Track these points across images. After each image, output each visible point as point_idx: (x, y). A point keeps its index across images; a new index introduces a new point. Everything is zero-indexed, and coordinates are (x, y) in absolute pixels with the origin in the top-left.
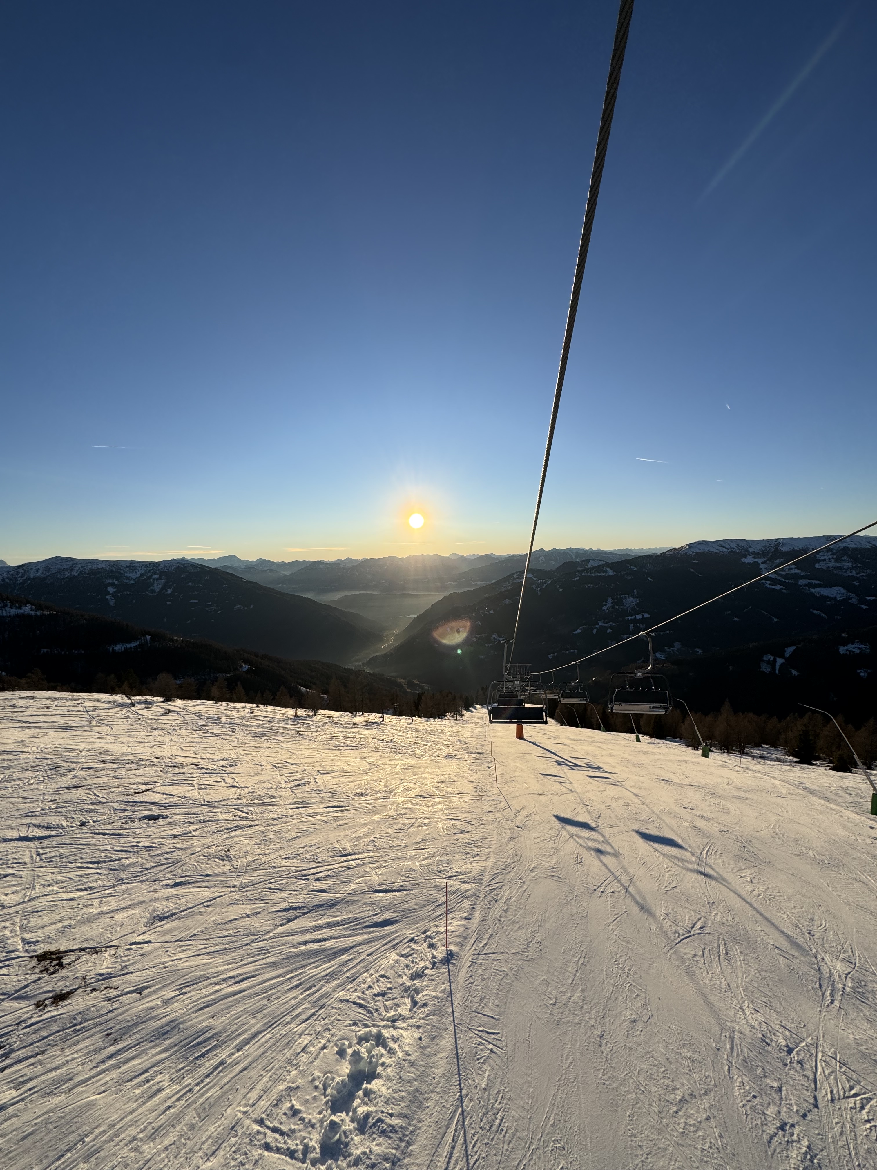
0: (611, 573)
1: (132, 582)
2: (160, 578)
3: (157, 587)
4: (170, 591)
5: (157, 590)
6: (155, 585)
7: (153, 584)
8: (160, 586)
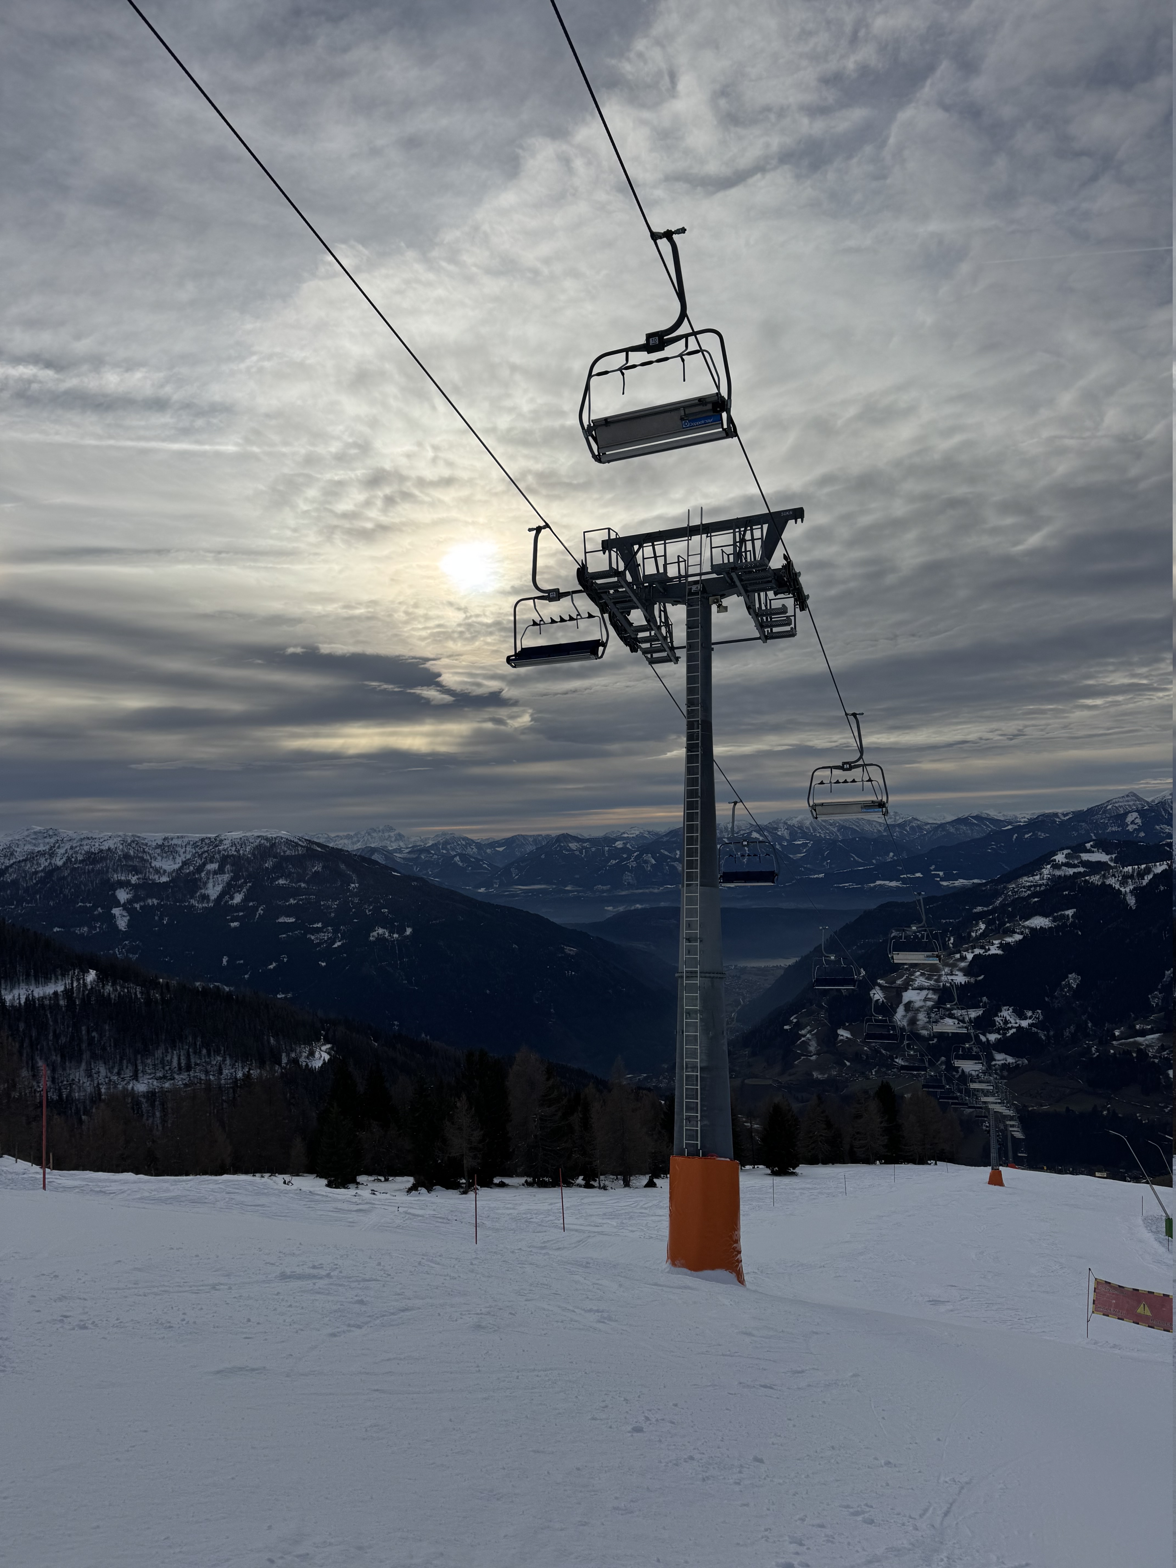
1: (164, 879)
2: (221, 871)
3: (213, 890)
4: (238, 898)
5: (214, 896)
6: (210, 885)
7: (205, 883)
8: (220, 888)
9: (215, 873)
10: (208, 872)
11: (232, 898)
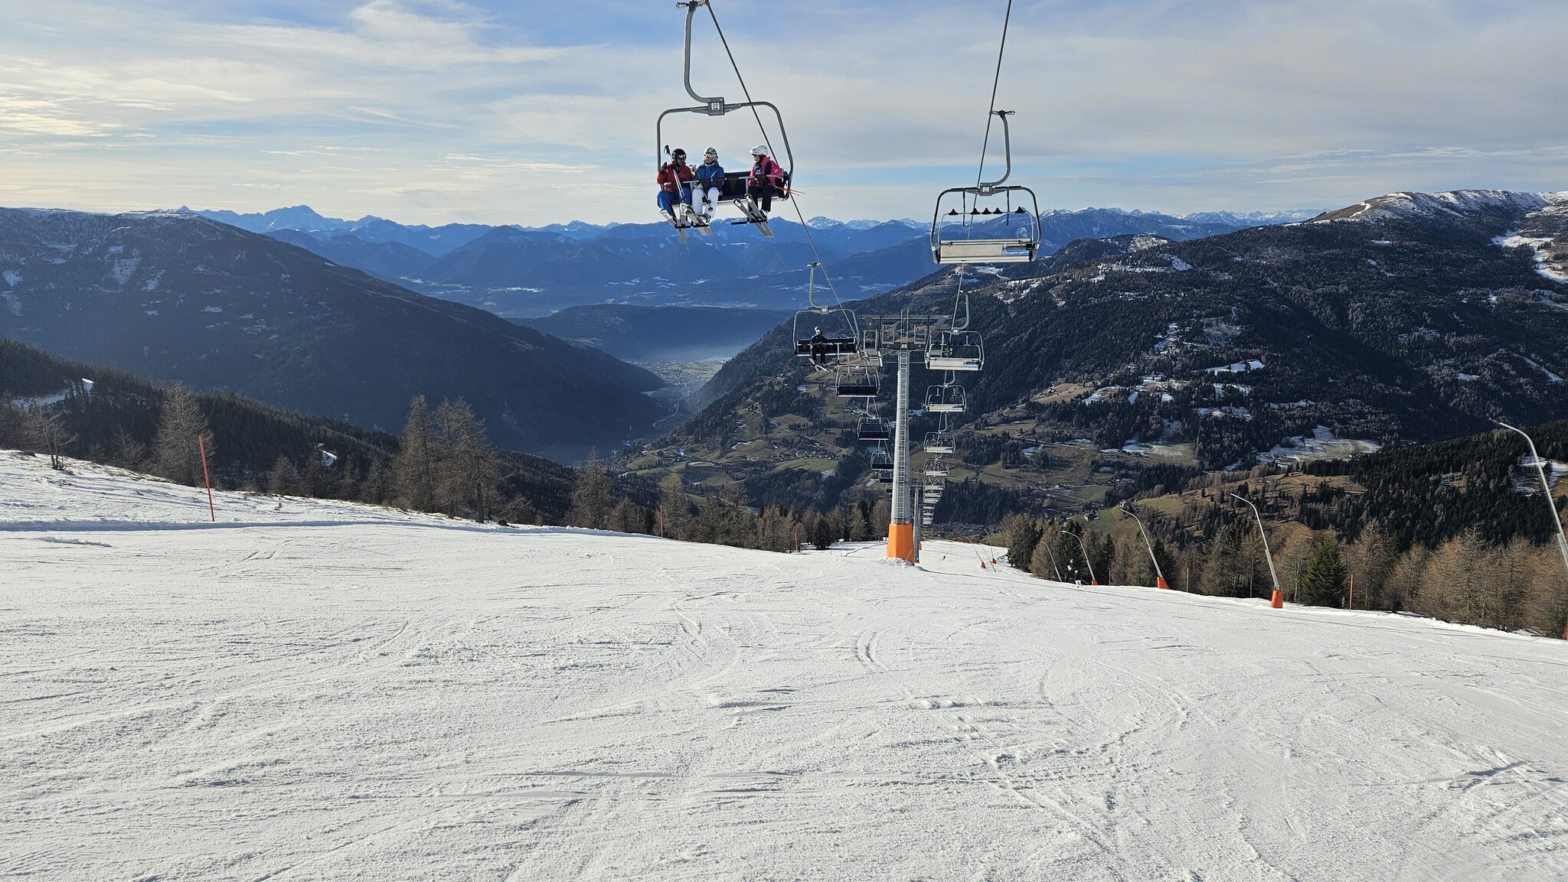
0: (1180, 265)
1: (59, 261)
2: (126, 255)
3: (122, 273)
4: (152, 285)
5: (122, 281)
6: (117, 269)
7: (111, 266)
8: (129, 272)
9: (120, 256)
10: (113, 256)
11: (146, 285)
